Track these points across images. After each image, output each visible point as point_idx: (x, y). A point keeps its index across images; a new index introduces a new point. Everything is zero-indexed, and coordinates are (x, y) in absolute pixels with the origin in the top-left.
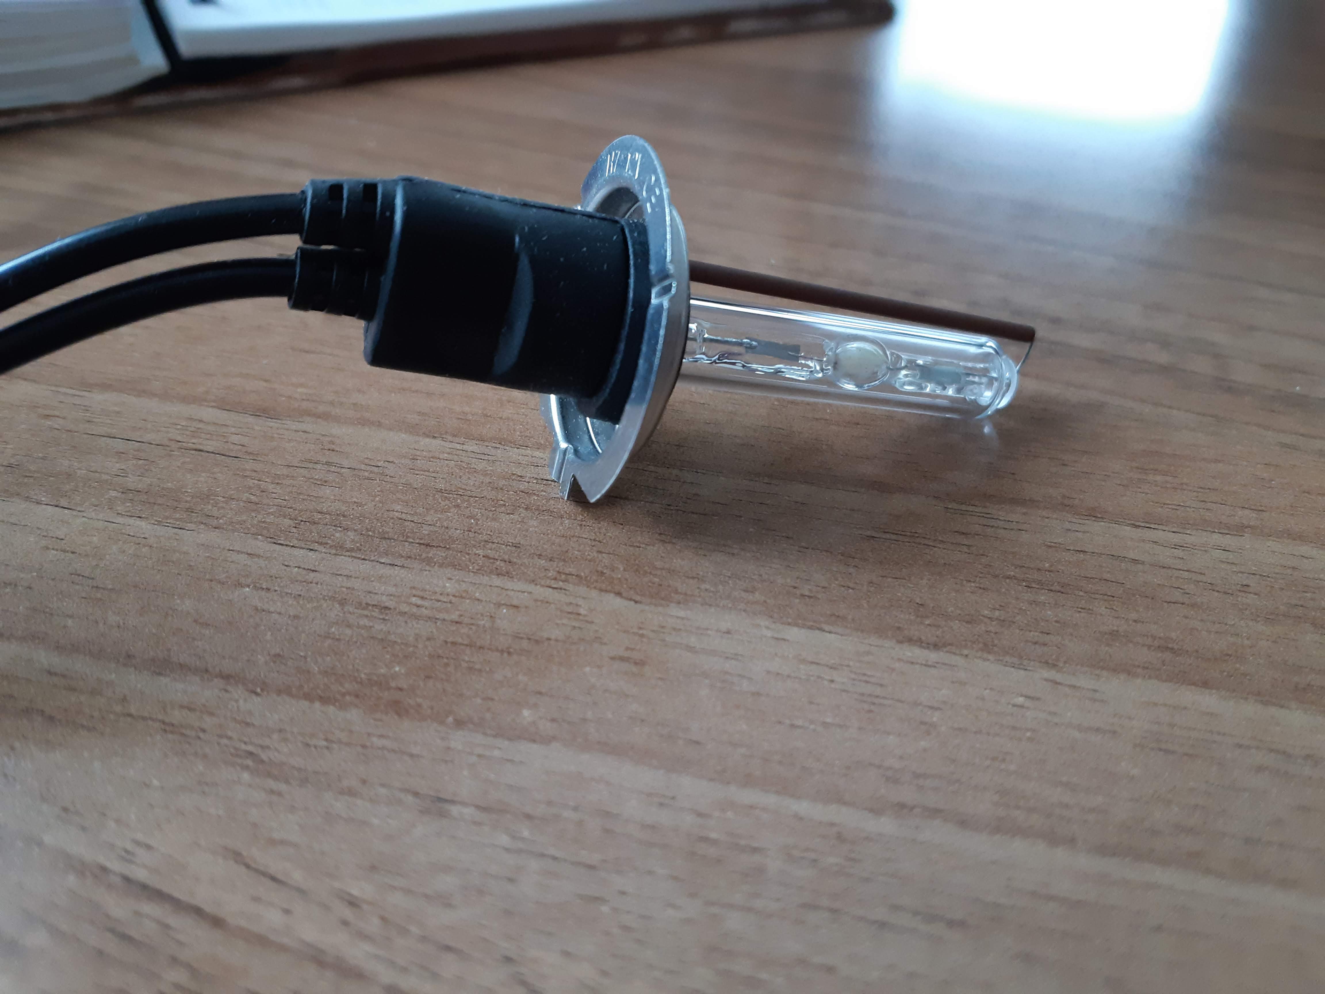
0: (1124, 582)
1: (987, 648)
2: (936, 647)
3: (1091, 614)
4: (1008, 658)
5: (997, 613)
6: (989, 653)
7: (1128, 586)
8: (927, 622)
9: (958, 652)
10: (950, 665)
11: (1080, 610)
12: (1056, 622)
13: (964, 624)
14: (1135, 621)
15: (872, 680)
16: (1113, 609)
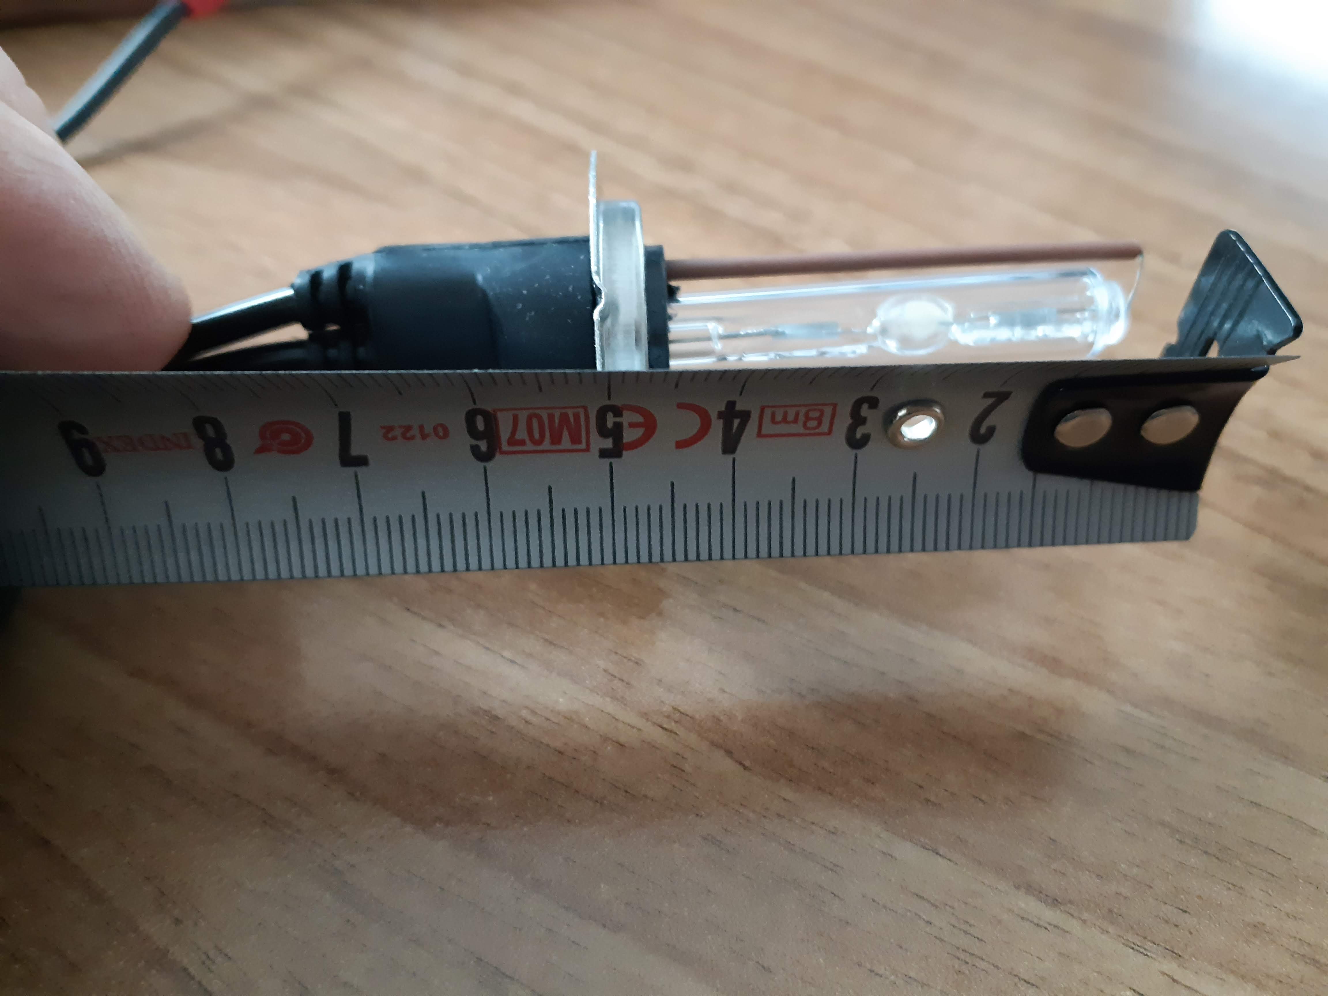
0: (1291, 857)
1: (1111, 915)
2: (1055, 902)
3: (1241, 894)
4: (1130, 937)
5: (1135, 870)
6: (1112, 923)
7: (1294, 864)
8: (1054, 866)
9: (1076, 914)
10: (1063, 930)
11: (1230, 886)
12: (1199, 897)
13: (1094, 876)
14: (1288, 915)
15: (972, 930)
16: (1267, 892)
